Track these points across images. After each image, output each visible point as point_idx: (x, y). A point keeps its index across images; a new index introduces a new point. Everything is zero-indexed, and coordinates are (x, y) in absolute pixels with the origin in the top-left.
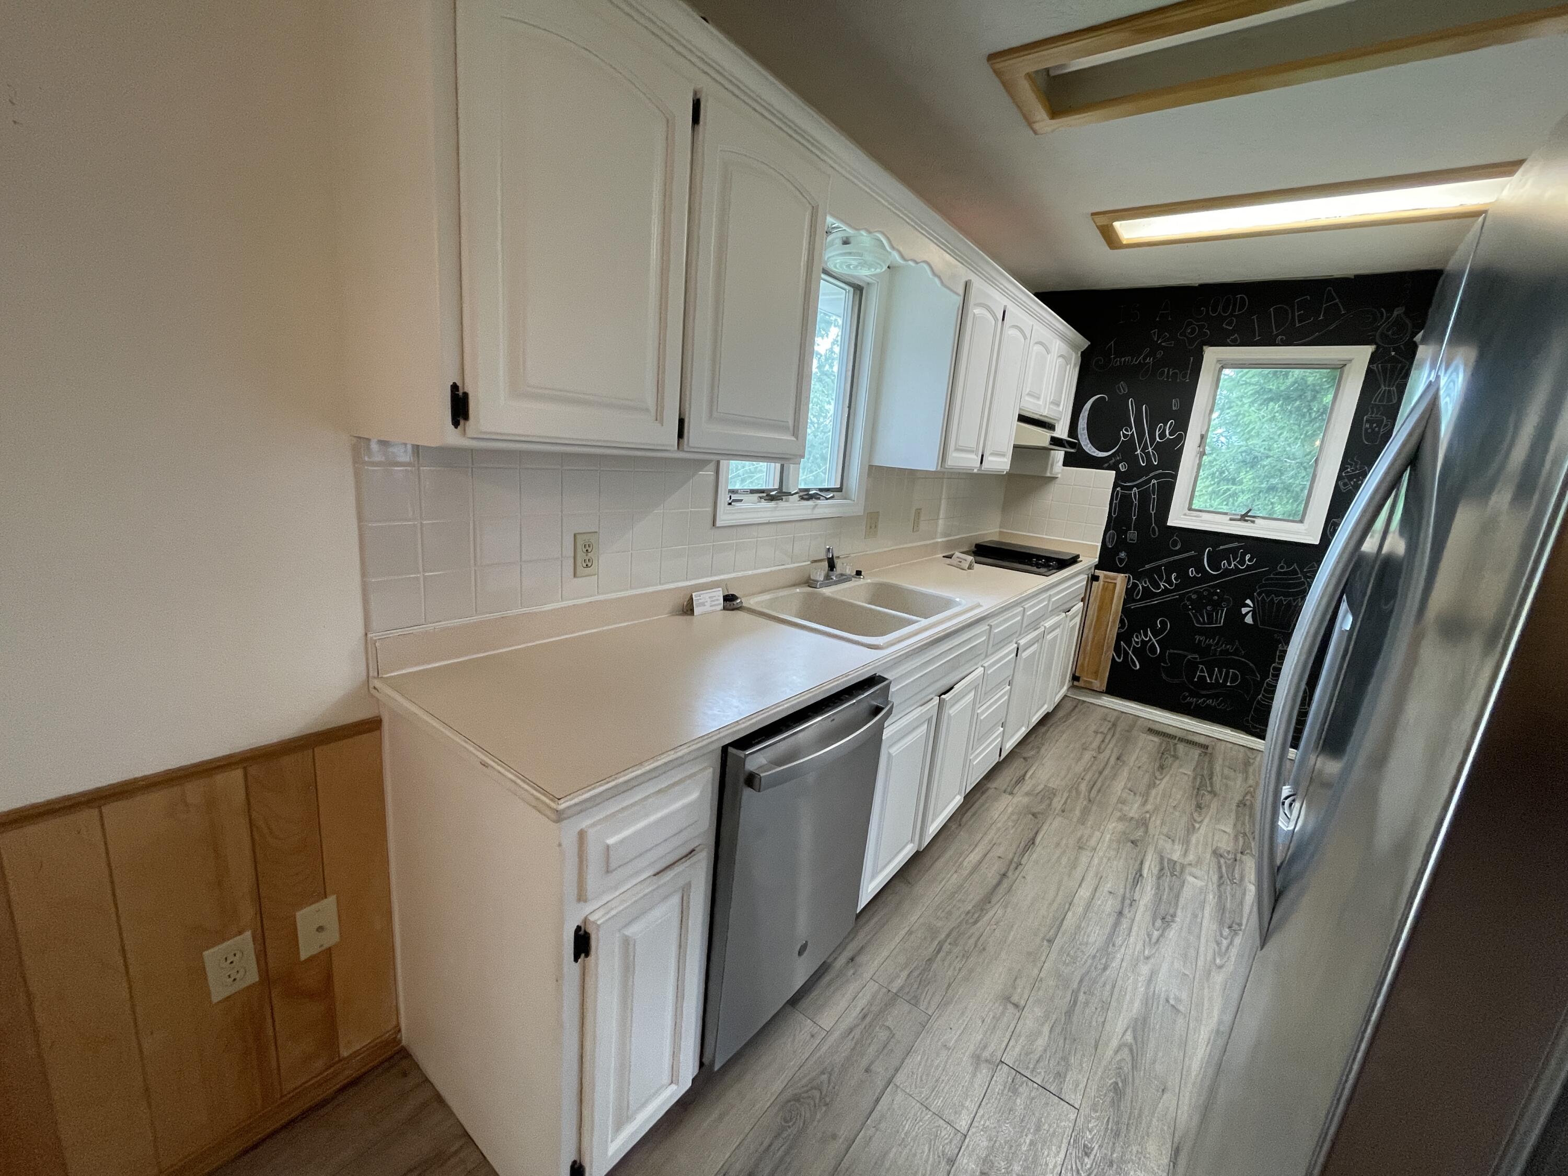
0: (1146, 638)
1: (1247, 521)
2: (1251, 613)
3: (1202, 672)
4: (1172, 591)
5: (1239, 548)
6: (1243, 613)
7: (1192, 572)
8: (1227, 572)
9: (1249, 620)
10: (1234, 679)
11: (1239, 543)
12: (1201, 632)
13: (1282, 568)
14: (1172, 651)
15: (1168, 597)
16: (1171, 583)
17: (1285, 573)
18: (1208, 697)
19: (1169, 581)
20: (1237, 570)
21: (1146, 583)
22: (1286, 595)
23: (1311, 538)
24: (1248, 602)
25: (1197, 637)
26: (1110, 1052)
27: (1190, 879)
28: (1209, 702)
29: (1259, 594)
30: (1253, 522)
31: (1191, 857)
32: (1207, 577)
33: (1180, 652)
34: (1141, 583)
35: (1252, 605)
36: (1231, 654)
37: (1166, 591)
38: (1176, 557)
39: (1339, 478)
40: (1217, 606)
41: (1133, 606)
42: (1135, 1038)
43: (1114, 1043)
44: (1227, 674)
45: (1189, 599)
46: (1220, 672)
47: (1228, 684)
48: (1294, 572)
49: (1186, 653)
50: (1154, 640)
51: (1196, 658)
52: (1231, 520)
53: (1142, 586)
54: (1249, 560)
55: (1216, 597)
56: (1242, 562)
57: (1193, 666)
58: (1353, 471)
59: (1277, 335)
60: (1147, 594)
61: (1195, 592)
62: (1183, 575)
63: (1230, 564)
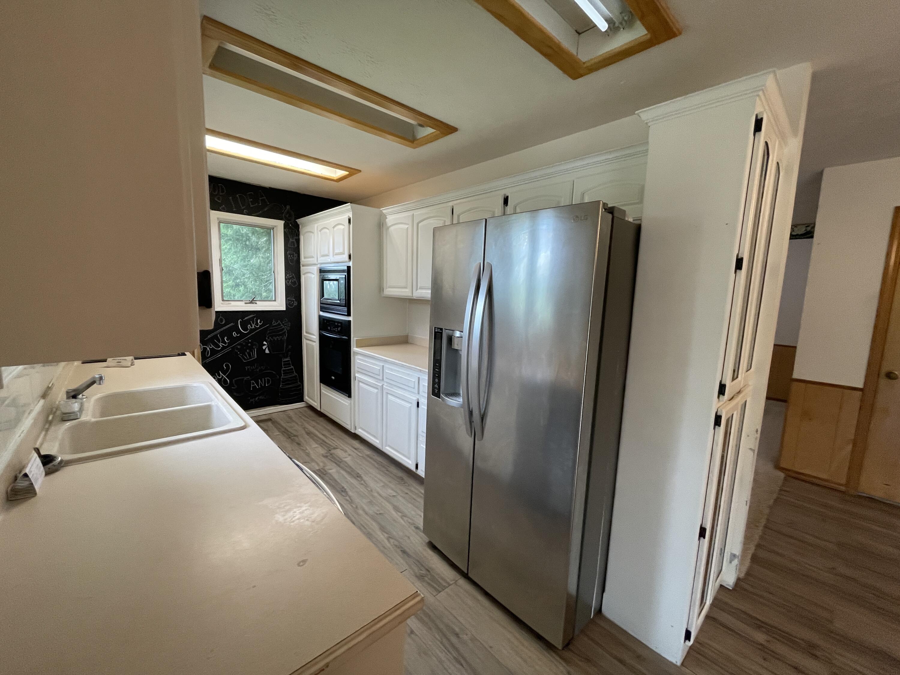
0: (220, 377)
1: (253, 303)
2: (267, 348)
3: (253, 384)
4: (227, 347)
5: (254, 317)
6: (264, 349)
7: (234, 334)
8: (252, 330)
9: (267, 351)
10: (268, 381)
11: (253, 315)
12: (248, 364)
13: (274, 323)
14: (235, 379)
15: (226, 351)
16: (225, 343)
17: (275, 326)
18: (259, 395)
19: (224, 342)
20: (256, 329)
21: (211, 346)
22: (279, 335)
23: (282, 308)
24: (265, 343)
25: (246, 368)
26: (388, 545)
27: (330, 471)
28: (261, 397)
29: (268, 338)
30: (256, 303)
31: (321, 464)
32: (243, 335)
33: (240, 378)
34: (208, 347)
35: (266, 344)
36: (265, 370)
37: (224, 348)
38: (224, 328)
39: (286, 279)
40: (251, 349)
41: (208, 361)
42: (387, 533)
43: (386, 541)
44: (265, 380)
45: (237, 349)
46: (262, 381)
47: (267, 385)
48: (279, 324)
49: (242, 378)
50: (225, 377)
51: (249, 378)
52: (246, 303)
53: (209, 348)
54: (260, 322)
55: (250, 344)
56: (257, 324)
57: (248, 383)
58: (290, 276)
59: (244, 209)
60: (213, 352)
61: (238, 345)
62: (230, 337)
63: (252, 326)
